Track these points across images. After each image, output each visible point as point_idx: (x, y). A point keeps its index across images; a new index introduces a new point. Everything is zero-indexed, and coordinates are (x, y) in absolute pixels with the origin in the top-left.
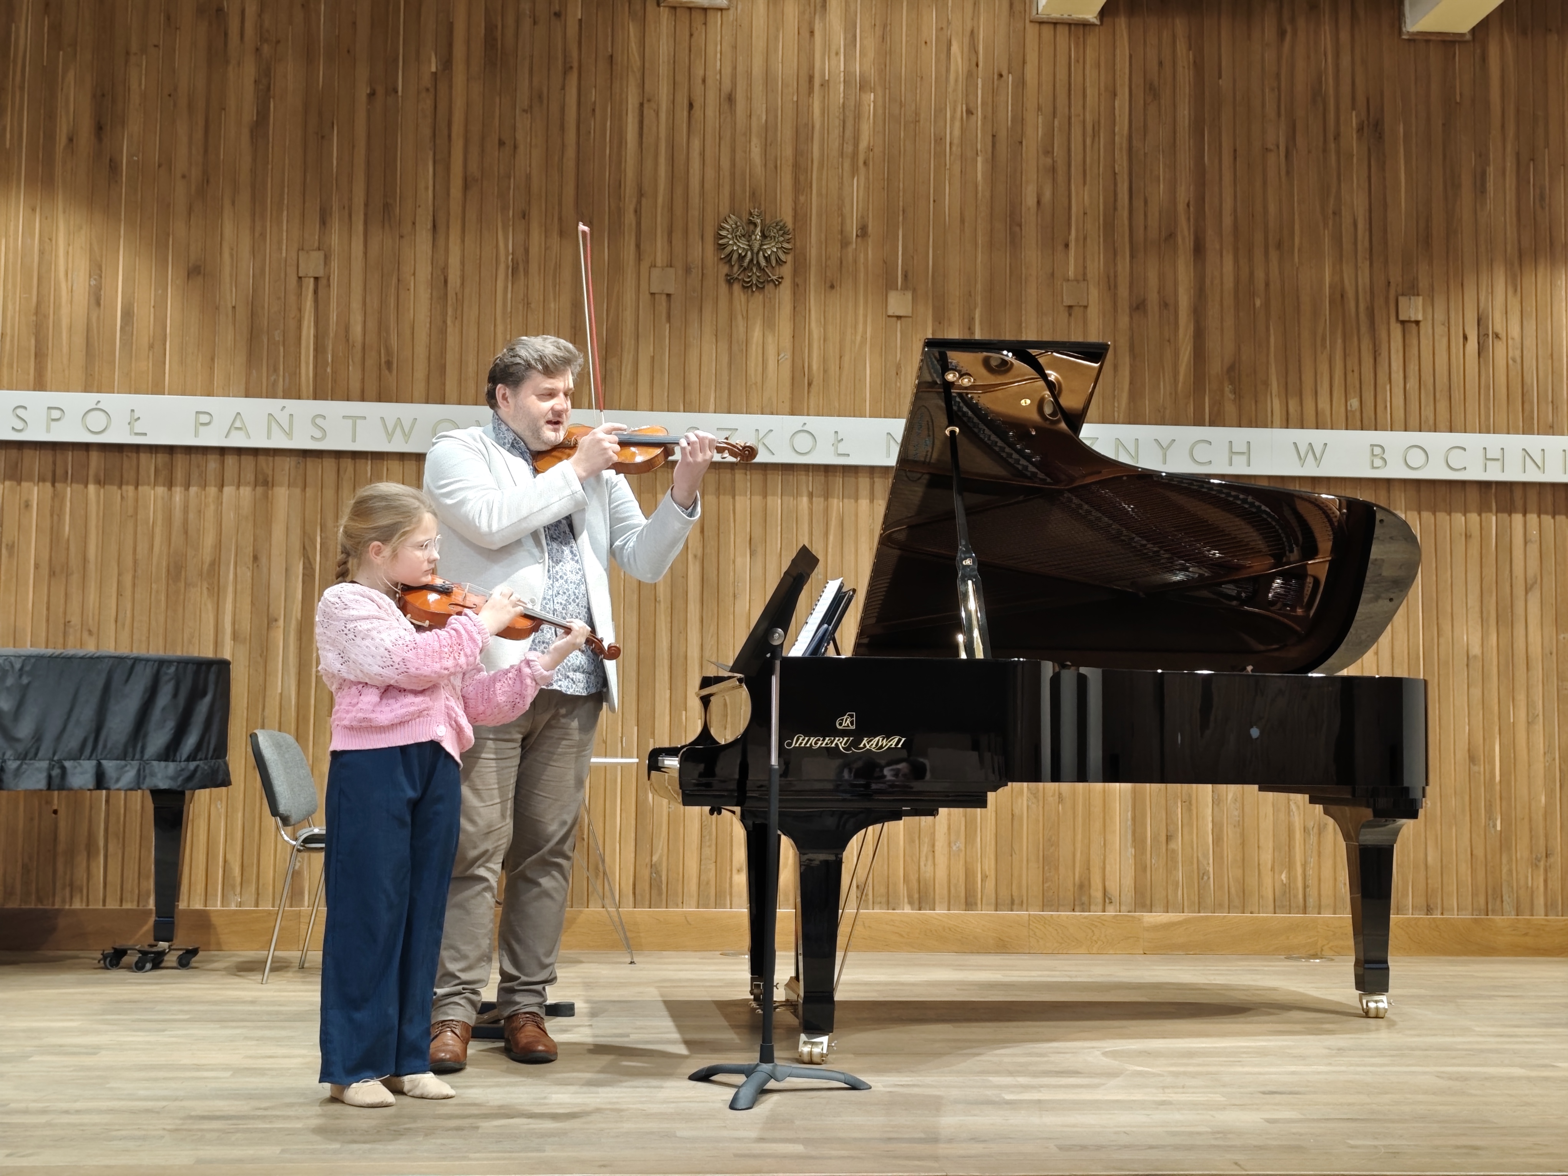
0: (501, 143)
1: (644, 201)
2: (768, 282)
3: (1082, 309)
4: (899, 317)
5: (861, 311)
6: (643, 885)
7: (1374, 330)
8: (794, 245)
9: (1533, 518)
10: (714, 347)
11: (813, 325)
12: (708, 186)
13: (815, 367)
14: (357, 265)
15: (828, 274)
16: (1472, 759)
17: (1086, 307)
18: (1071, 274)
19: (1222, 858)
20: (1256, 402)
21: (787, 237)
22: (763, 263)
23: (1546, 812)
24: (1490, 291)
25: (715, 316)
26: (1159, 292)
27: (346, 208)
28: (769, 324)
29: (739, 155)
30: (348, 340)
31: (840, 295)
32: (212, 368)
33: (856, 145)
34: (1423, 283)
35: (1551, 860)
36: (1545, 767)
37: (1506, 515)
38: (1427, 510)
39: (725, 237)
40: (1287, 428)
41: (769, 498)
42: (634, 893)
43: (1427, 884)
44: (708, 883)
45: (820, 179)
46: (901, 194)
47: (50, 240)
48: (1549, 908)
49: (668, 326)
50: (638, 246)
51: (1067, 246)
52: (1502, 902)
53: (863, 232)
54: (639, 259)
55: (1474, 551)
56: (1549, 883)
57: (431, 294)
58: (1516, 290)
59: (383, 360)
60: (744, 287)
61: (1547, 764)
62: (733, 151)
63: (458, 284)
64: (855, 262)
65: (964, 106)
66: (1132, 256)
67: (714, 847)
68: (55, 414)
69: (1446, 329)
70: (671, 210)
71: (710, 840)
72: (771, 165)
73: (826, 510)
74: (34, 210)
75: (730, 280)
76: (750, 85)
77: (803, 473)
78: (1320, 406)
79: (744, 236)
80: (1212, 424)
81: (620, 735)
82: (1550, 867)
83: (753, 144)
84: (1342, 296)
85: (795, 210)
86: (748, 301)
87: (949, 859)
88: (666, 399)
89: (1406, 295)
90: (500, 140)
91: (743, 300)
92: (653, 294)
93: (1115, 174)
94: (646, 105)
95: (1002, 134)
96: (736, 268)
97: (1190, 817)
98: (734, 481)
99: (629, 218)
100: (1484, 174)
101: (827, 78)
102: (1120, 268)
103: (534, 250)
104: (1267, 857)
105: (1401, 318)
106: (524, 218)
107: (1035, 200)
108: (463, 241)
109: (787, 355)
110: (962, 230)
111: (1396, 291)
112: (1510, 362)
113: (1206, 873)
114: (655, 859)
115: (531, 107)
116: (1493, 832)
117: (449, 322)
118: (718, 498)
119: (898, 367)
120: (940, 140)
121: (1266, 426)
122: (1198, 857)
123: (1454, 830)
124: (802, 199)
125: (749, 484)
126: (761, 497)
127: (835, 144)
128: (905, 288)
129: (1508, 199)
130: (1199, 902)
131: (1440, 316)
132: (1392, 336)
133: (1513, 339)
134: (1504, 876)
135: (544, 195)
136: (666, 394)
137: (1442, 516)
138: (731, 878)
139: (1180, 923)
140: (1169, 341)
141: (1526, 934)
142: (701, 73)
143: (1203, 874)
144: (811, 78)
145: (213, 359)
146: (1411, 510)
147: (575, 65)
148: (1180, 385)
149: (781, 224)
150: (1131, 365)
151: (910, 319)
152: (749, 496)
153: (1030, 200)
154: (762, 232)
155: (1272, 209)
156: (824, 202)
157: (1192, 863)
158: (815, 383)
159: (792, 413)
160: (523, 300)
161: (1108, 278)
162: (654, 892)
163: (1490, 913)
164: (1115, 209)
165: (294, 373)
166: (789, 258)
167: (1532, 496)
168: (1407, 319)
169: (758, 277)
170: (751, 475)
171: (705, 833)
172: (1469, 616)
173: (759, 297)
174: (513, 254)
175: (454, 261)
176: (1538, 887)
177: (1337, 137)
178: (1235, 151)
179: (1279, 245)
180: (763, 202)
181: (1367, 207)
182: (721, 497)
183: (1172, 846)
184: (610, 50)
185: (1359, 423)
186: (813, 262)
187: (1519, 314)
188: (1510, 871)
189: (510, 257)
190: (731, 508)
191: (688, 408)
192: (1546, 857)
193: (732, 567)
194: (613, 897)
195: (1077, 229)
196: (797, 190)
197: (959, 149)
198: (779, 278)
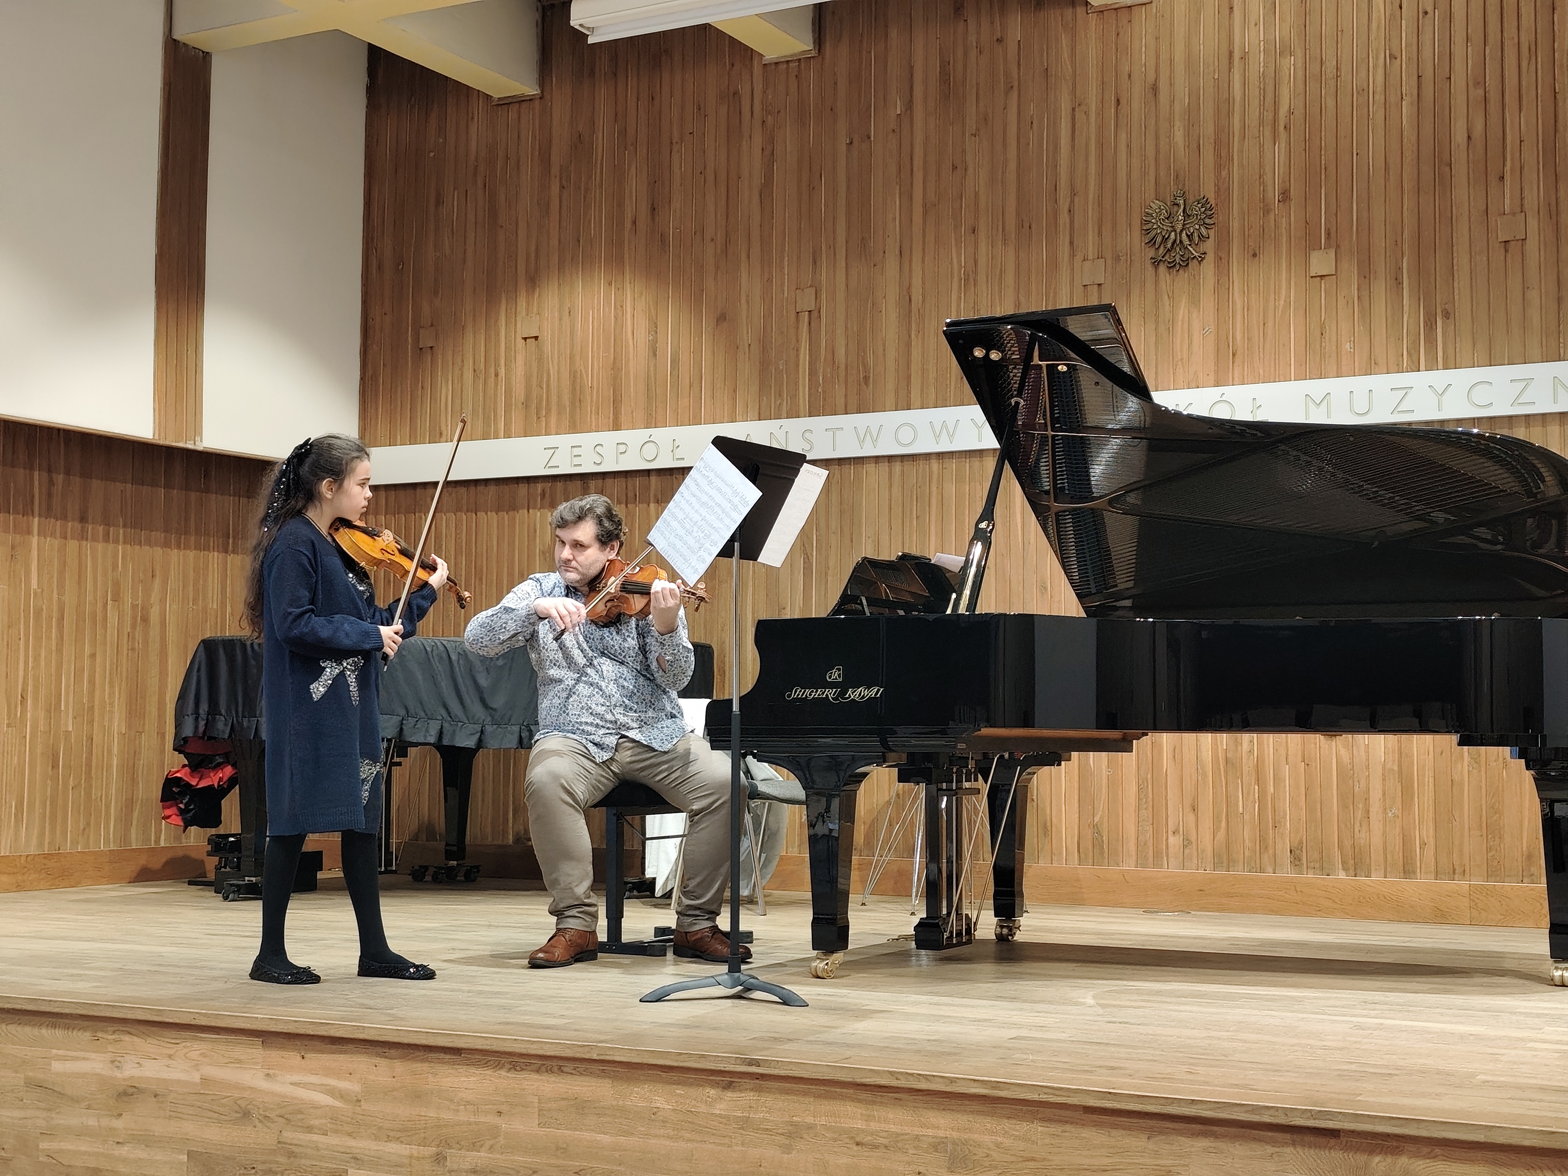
0: (954, 168)
1: (1076, 200)
2: (1191, 259)
3: (1520, 243)
4: (1323, 277)
5: (1284, 277)
6: (1089, 845)
8: (1217, 219)
10: (1143, 329)
11: (1236, 296)
12: (1135, 174)
13: (1239, 336)
14: (841, 295)
15: (1251, 243)
17: (1524, 240)
18: (1507, 206)
25: (1143, 299)
27: (832, 247)
28: (1194, 301)
29: (1163, 141)
30: (834, 362)
31: (1263, 262)
32: (734, 399)
33: (1277, 111)
42: (1079, 851)
44: (1145, 844)
45: (1241, 151)
46: (1323, 152)
47: (622, 307)
50: (1071, 243)
51: (1502, 178)
53: (1285, 196)
54: (1073, 255)
57: (899, 312)
59: (861, 376)
62: (1157, 138)
63: (921, 301)
64: (1278, 226)
65: (1387, 51)
67: (1151, 809)
68: (622, 448)
70: (1100, 204)
71: (1147, 802)
72: (1195, 146)
74: (610, 284)
75: (1156, 263)
76: (1172, 71)
79: (1167, 218)
83: (1176, 128)
85: (1217, 185)
86: (1173, 280)
87: (1385, 825)
90: (953, 165)
91: (1168, 281)
92: (1086, 286)
94: (1077, 109)
95: (1428, 74)
96: (1160, 250)
99: (1064, 218)
101: (1247, 51)
102: (1562, 193)
103: (982, 261)
106: (974, 233)
107: (1466, 136)
108: (924, 261)
109: (1211, 329)
110: (1388, 179)
114: (1096, 819)
115: (978, 130)
117: (913, 336)
119: (1322, 327)
120: (1364, 91)
124: (1224, 173)
127: (1256, 114)
128: (1328, 246)
135: (989, 209)
138: (1167, 839)
142: (1127, 68)
144: (1231, 54)
145: (735, 391)
147: (1016, 84)
151: (1335, 277)
153: (1460, 136)
154: (1185, 211)
156: (1246, 172)
158: (1238, 352)
159: (1217, 384)
161: (1550, 206)
162: (1098, 851)
165: (794, 397)
166: (1212, 233)
171: (1143, 796)
173: (1183, 276)
174: (965, 267)
175: (917, 281)
180: (1186, 183)
184: (1046, 65)
186: (1236, 234)
189: (963, 269)
194: (1061, 854)
195: (1512, 159)
196: (1219, 165)
197: (1383, 97)
198: (1203, 254)
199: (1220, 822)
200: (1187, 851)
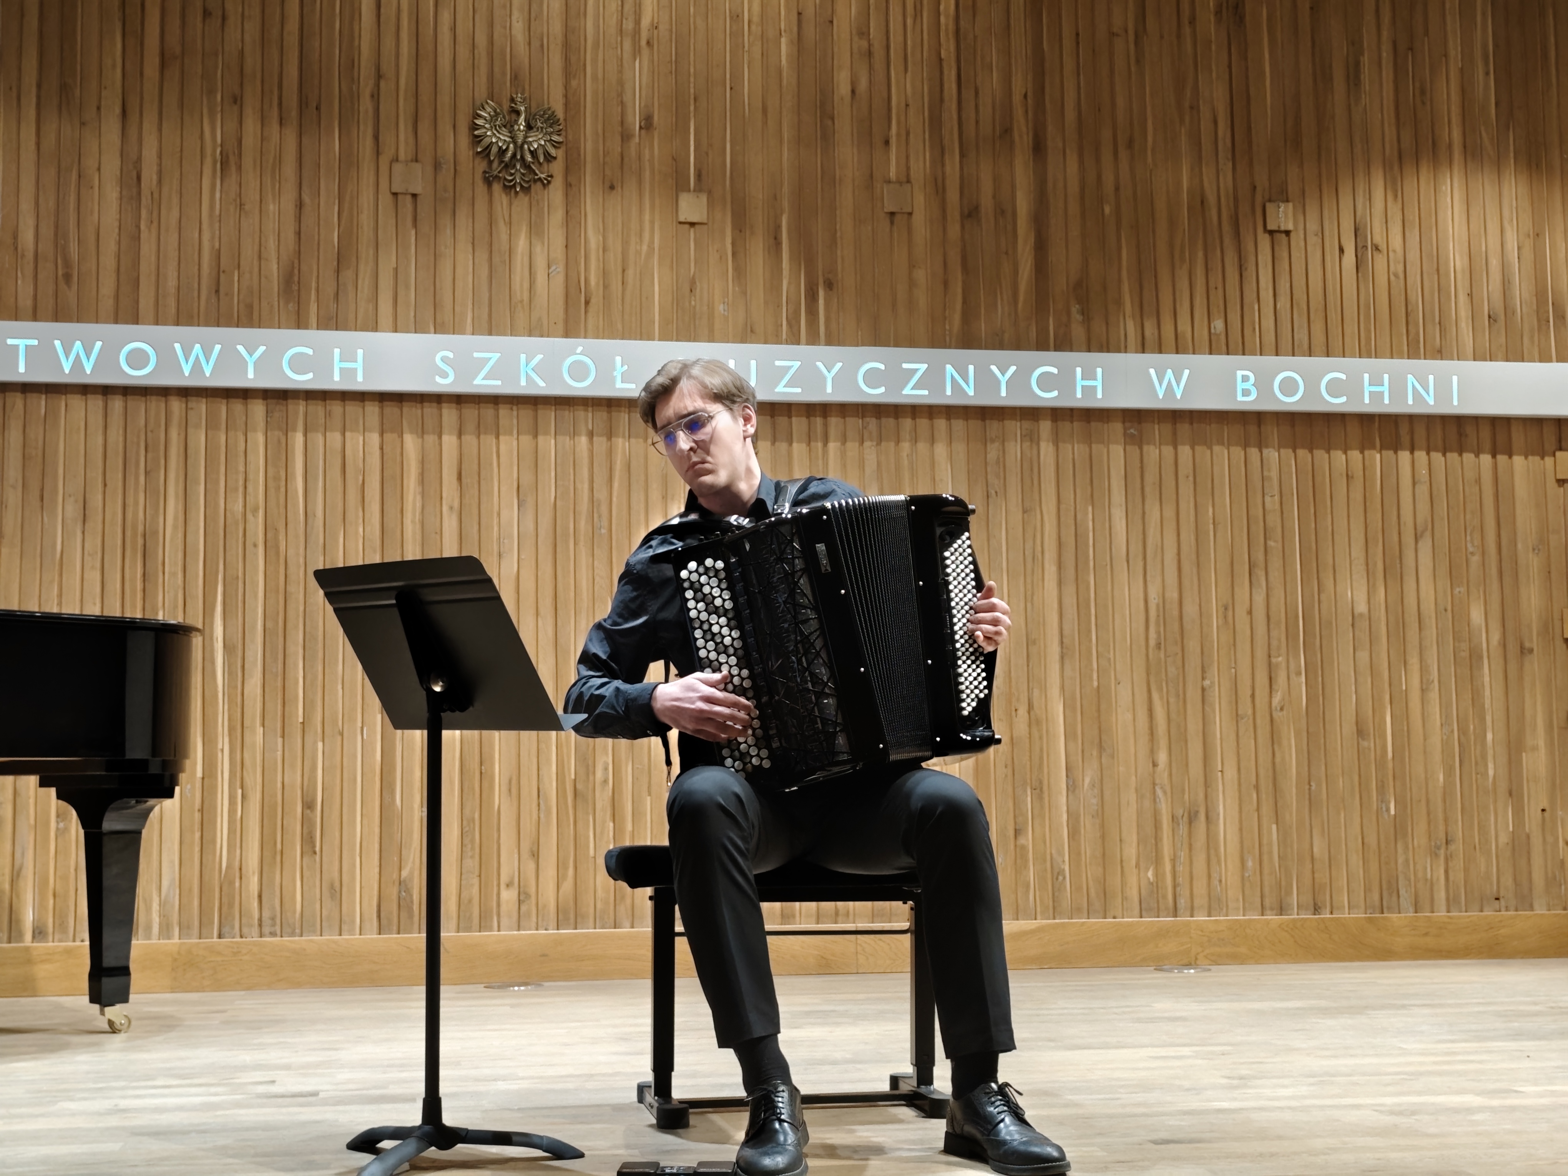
0: (207, 13)
1: (382, 84)
2: (535, 181)
3: (906, 216)
4: (692, 224)
5: (647, 217)
6: (391, 907)
7: (1239, 241)
8: (566, 137)
9: (1421, 455)
10: (471, 257)
11: (590, 233)
12: (460, 67)
13: (593, 281)
14: (28, 157)
15: (608, 172)
16: (1361, 733)
17: (910, 214)
18: (893, 174)
19: (1079, 854)
20: (1107, 324)
21: (557, 128)
22: (529, 158)
23: (1444, 793)
24: (1368, 196)
25: (471, 220)
26: (994, 197)
27: (14, 89)
28: (536, 229)
29: (498, 30)
30: (16, 249)
31: (622, 196)
33: (638, 22)
34: (1293, 188)
35: (1452, 847)
36: (1442, 739)
37: (1391, 453)
38: (1303, 447)
39: (484, 127)
40: (1143, 352)
41: (541, 438)
42: (379, 917)
43: (1314, 878)
44: (470, 901)
45: (595, 61)
46: (692, 80)
48: (1451, 903)
49: (413, 232)
50: (376, 137)
51: (887, 143)
52: (1399, 897)
53: (647, 124)
54: (378, 153)
55: (1357, 495)
56: (1451, 874)
57: (121, 193)
58: (1396, 196)
59: (60, 273)
60: (505, 186)
61: (1445, 737)
62: (491, 26)
63: (155, 182)
64: (640, 158)
66: (962, 155)
67: (477, 857)
69: (1320, 241)
70: (416, 95)
71: (473, 849)
72: (535, 44)
73: (610, 452)
75: (489, 180)
77: (582, 407)
78: (1179, 329)
79: (505, 126)
80: (1058, 348)
81: (359, 724)
82: (1451, 856)
83: (514, 18)
84: (1202, 202)
85: (566, 96)
86: (511, 204)
88: (412, 319)
89: (1274, 201)
90: (205, 10)
91: (504, 202)
92: (395, 194)
93: (941, 60)
95: (809, 12)
96: (495, 165)
97: (1042, 807)
98: (497, 417)
99: (366, 104)
100: (1357, 64)
102: (948, 169)
103: (248, 141)
104: (1131, 851)
105: (1269, 227)
106: (235, 103)
107: (849, 88)
108: (160, 130)
109: (559, 269)
110: (765, 123)
111: (1263, 197)
112: (1392, 278)
113: (1061, 872)
114: (404, 874)
116: (1386, 816)
117: (143, 227)
118: (479, 437)
119: (693, 283)
120: (736, 17)
121: (1119, 351)
122: (1051, 854)
123: (1342, 815)
124: (574, 83)
125: (515, 421)
126: (531, 437)
127: (613, 21)
128: (699, 189)
129: (1384, 94)
130: (1054, 908)
131: (1313, 226)
132: (1259, 249)
133: (1394, 251)
134: (1400, 868)
135: (259, 75)
136: (412, 314)
137: (1320, 454)
138: (499, 894)
139: (1033, 932)
140: (1007, 253)
141: (1426, 934)
143: (1058, 874)
146: (1285, 447)
148: (1020, 305)
149: (550, 112)
150: (964, 282)
151: (706, 226)
152: (515, 436)
153: (843, 88)
154: (527, 121)
155: (1120, 102)
156: (601, 87)
157: (1045, 861)
158: (593, 301)
159: (567, 335)
160: (235, 200)
161: (936, 180)
162: (403, 915)
163: (1385, 910)
164: (942, 100)
166: (560, 154)
167: (1420, 432)
168: (1276, 228)
169: (523, 174)
170: (518, 410)
171: (466, 841)
172: (1353, 568)
173: (523, 200)
174: (221, 146)
175: (150, 153)
176: (1438, 879)
177: (1192, 21)
178: (1077, 34)
179: (1130, 144)
180: (527, 87)
181: (1228, 101)
182: (482, 436)
183: (1022, 841)
185: (1224, 347)
186: (589, 158)
187: (1400, 223)
188: (1407, 861)
189: (219, 149)
190: (494, 449)
191: (439, 328)
192: (1447, 843)
193: (495, 521)
194: (353, 922)
195: (898, 123)
196: (568, 74)
197: (760, 28)
198: (549, 176)
199: (566, 868)
200: (524, 908)
